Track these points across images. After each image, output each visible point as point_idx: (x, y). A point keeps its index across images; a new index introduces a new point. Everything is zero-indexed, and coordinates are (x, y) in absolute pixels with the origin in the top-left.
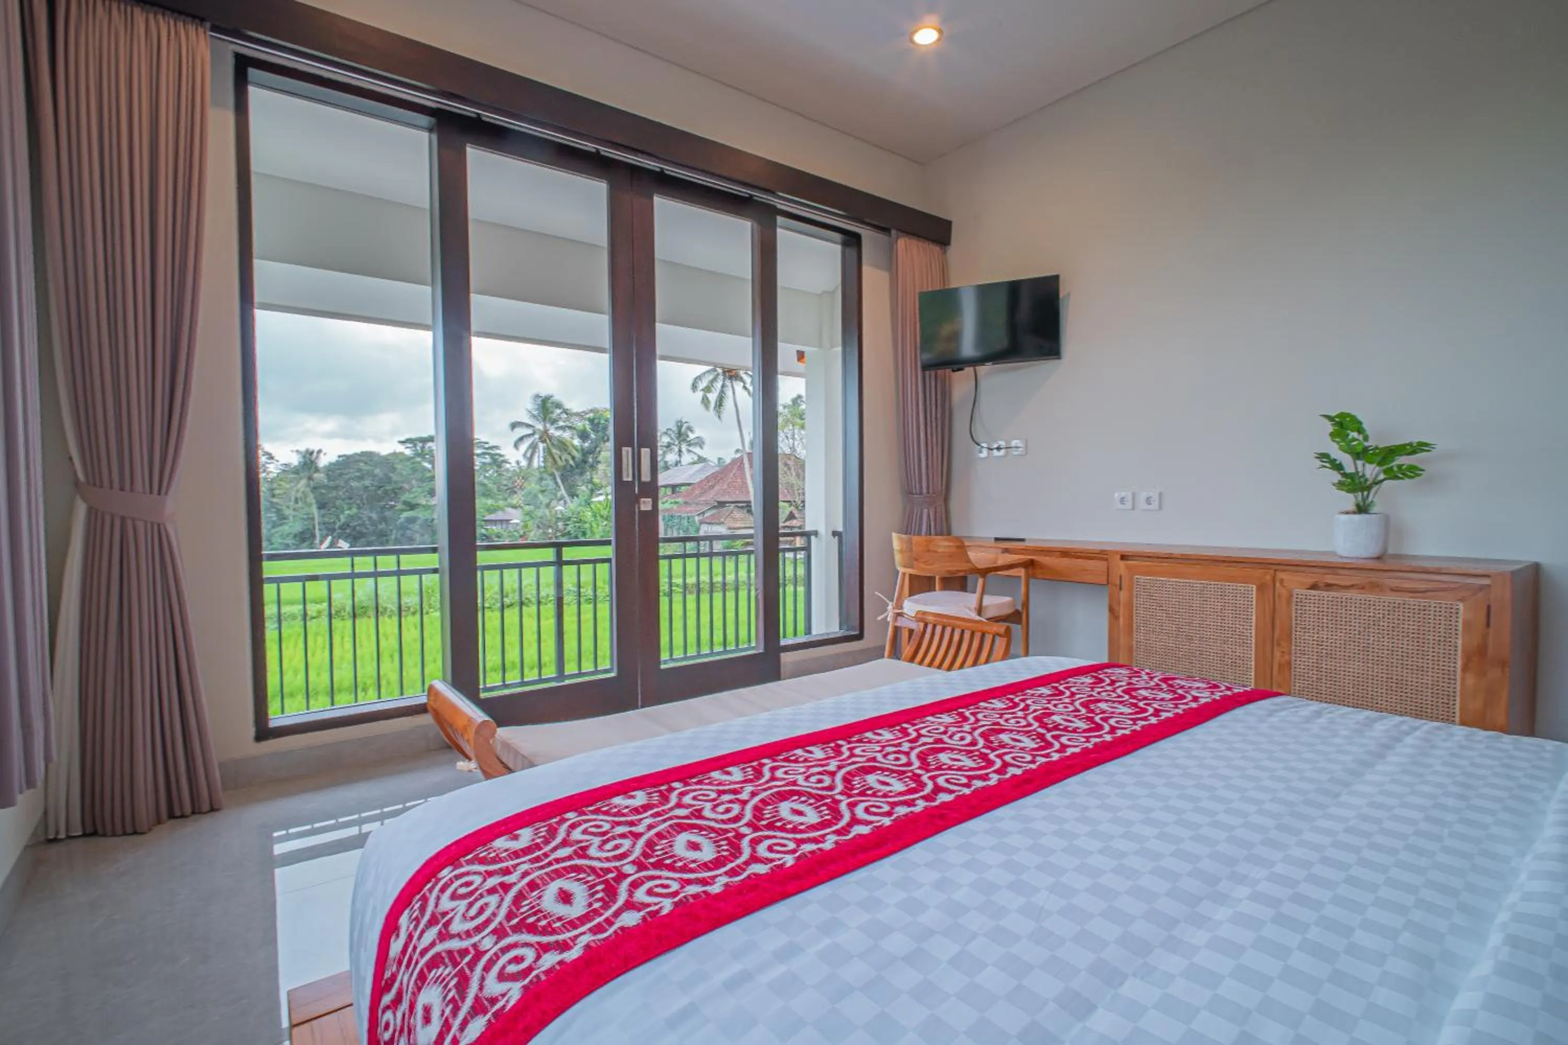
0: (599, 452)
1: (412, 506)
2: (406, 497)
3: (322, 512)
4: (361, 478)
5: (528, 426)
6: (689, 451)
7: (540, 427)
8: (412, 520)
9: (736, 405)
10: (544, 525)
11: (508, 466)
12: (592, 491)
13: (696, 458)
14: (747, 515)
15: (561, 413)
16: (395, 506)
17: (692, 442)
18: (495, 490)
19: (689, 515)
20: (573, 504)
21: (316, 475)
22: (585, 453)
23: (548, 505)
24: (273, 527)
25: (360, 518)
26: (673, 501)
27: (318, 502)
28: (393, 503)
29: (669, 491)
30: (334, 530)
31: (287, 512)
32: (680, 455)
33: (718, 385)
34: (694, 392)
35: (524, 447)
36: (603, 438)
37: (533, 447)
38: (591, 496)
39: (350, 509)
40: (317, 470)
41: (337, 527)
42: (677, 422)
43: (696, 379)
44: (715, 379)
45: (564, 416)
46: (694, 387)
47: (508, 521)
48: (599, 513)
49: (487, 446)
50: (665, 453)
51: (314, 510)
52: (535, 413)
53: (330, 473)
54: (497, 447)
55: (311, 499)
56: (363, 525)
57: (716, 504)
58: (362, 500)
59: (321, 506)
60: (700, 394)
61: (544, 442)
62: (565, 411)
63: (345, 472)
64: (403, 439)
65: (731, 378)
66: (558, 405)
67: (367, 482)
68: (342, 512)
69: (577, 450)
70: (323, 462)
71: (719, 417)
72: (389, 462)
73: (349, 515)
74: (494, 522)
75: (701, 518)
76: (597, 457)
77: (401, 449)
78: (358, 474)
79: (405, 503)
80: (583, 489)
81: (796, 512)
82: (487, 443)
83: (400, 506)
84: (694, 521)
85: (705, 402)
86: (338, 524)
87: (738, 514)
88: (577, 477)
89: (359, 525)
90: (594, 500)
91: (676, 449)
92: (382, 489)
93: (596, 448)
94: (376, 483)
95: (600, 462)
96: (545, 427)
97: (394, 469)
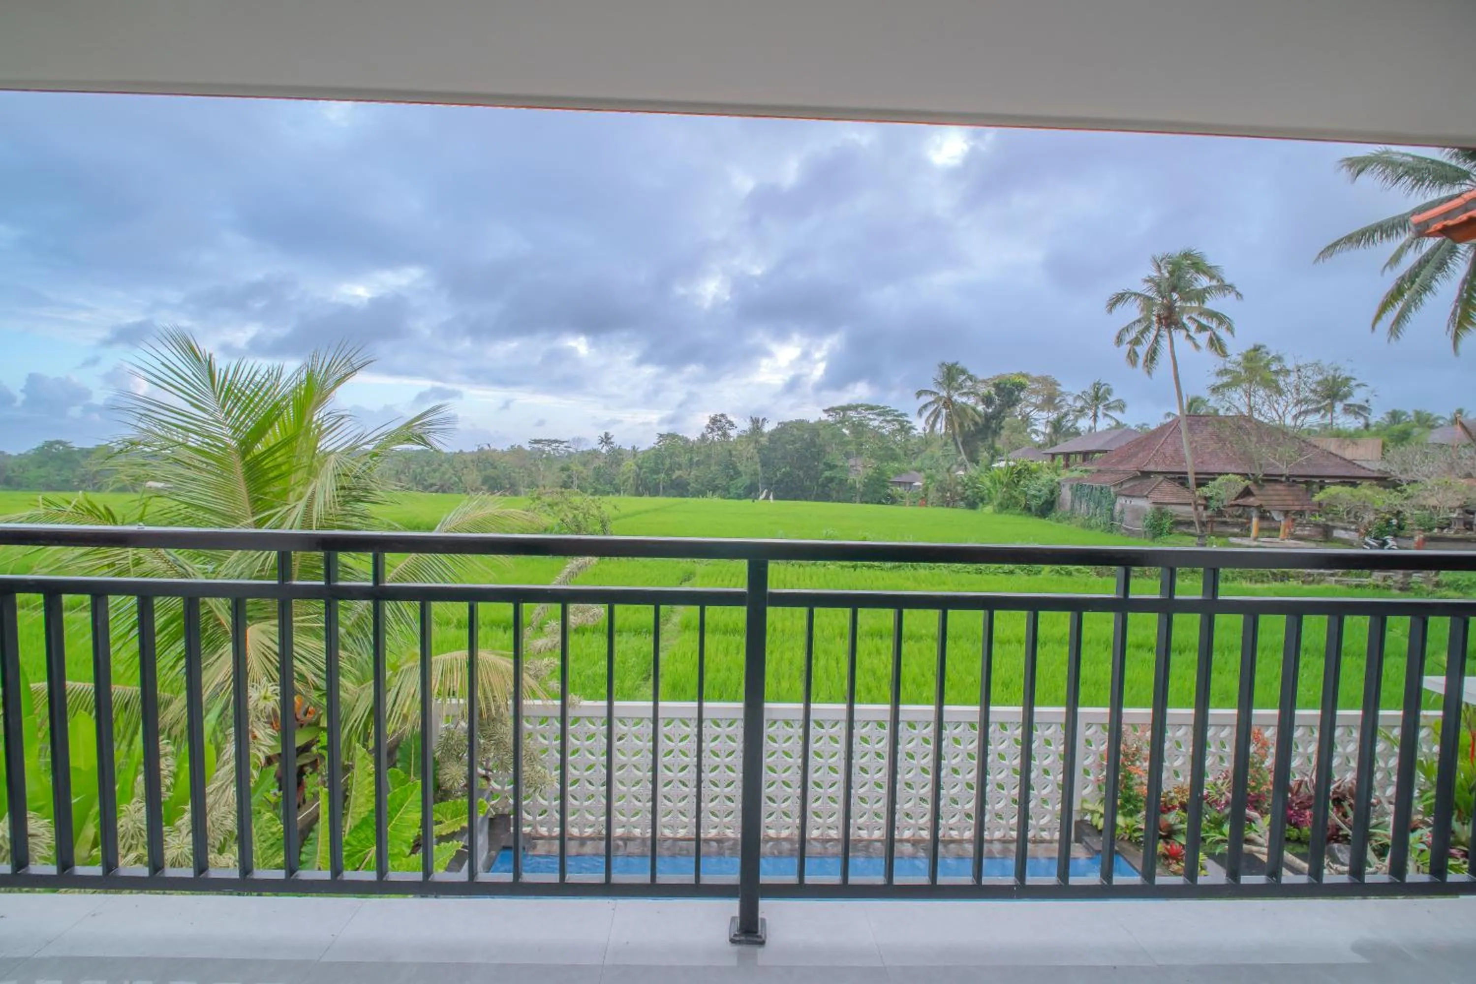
0: (1004, 417)
2: (827, 458)
3: (764, 469)
4: (794, 442)
5: (932, 393)
6: (1106, 415)
7: (944, 394)
8: (831, 480)
9: (1174, 358)
10: (944, 488)
11: (915, 432)
12: (993, 457)
13: (1113, 423)
14: (1180, 488)
15: (965, 379)
16: (818, 466)
17: (1112, 405)
18: (902, 453)
19: (1104, 485)
20: (973, 471)
21: (761, 440)
22: (988, 418)
23: (948, 470)
24: (731, 480)
25: (792, 476)
26: (1084, 468)
27: (761, 461)
28: (816, 464)
29: (1079, 458)
30: (772, 484)
31: (740, 469)
32: (1095, 421)
33: (1151, 335)
34: (1119, 346)
35: (926, 414)
36: (1008, 402)
37: (936, 414)
38: (992, 462)
39: (785, 467)
40: (762, 435)
42: (1095, 385)
43: (1123, 329)
44: (1147, 328)
45: (969, 383)
46: (1119, 340)
47: (911, 483)
48: (999, 480)
49: (896, 413)
50: (1076, 419)
51: (759, 468)
52: (940, 380)
53: (772, 437)
54: (905, 415)
55: (757, 459)
57: (1139, 474)
58: (793, 460)
59: (764, 464)
60: (1125, 348)
61: (946, 408)
62: (970, 378)
63: (783, 437)
64: (826, 408)
65: (1168, 326)
66: (963, 372)
67: (797, 445)
69: (980, 416)
70: (767, 428)
71: (1148, 372)
72: (815, 429)
73: (784, 472)
74: (900, 484)
75: (1118, 489)
76: (1000, 423)
77: (824, 417)
78: (792, 438)
79: (826, 464)
80: (984, 455)
81: (1253, 488)
82: (897, 411)
83: (821, 466)
84: (1109, 492)
85: (1132, 357)
86: (775, 479)
87: (1167, 487)
88: (979, 443)
90: (995, 465)
91: (1091, 414)
92: (809, 451)
93: (999, 413)
94: (804, 446)
95: (1003, 428)
96: (948, 393)
97: (819, 435)
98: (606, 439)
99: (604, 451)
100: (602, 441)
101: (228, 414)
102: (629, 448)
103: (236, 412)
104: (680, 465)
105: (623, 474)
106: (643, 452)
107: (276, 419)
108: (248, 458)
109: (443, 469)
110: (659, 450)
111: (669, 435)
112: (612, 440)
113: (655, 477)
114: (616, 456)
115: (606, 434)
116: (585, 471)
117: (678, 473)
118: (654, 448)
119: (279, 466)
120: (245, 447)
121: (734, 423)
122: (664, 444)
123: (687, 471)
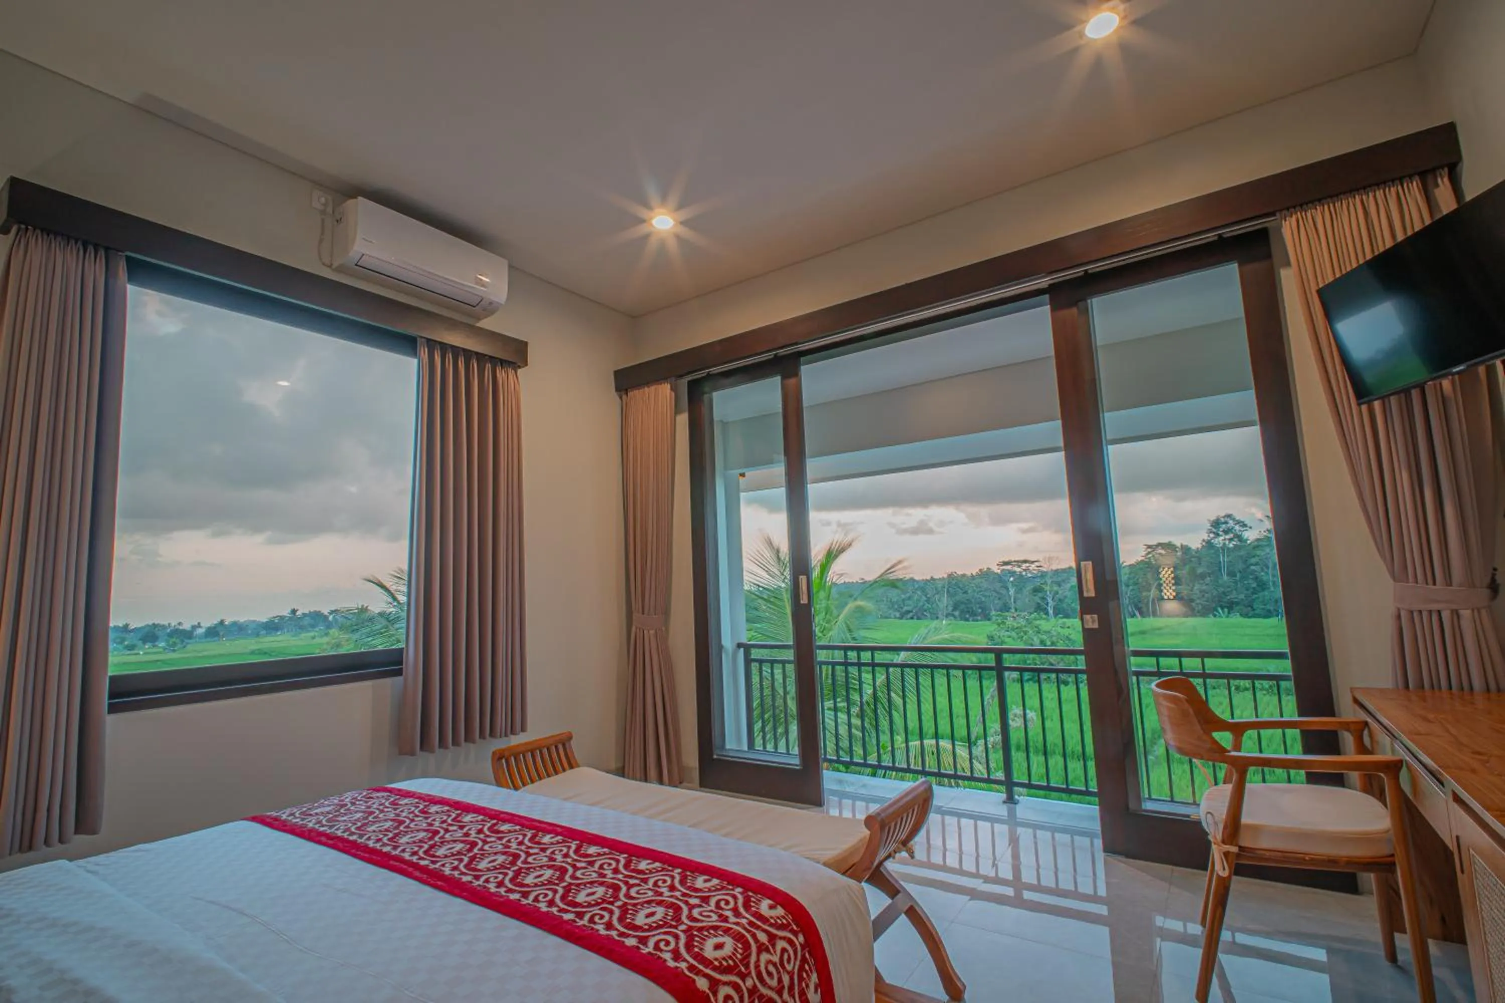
116: (1061, 592)
118: (1141, 562)
121: (1246, 523)
122: (1153, 556)
123: (1189, 585)
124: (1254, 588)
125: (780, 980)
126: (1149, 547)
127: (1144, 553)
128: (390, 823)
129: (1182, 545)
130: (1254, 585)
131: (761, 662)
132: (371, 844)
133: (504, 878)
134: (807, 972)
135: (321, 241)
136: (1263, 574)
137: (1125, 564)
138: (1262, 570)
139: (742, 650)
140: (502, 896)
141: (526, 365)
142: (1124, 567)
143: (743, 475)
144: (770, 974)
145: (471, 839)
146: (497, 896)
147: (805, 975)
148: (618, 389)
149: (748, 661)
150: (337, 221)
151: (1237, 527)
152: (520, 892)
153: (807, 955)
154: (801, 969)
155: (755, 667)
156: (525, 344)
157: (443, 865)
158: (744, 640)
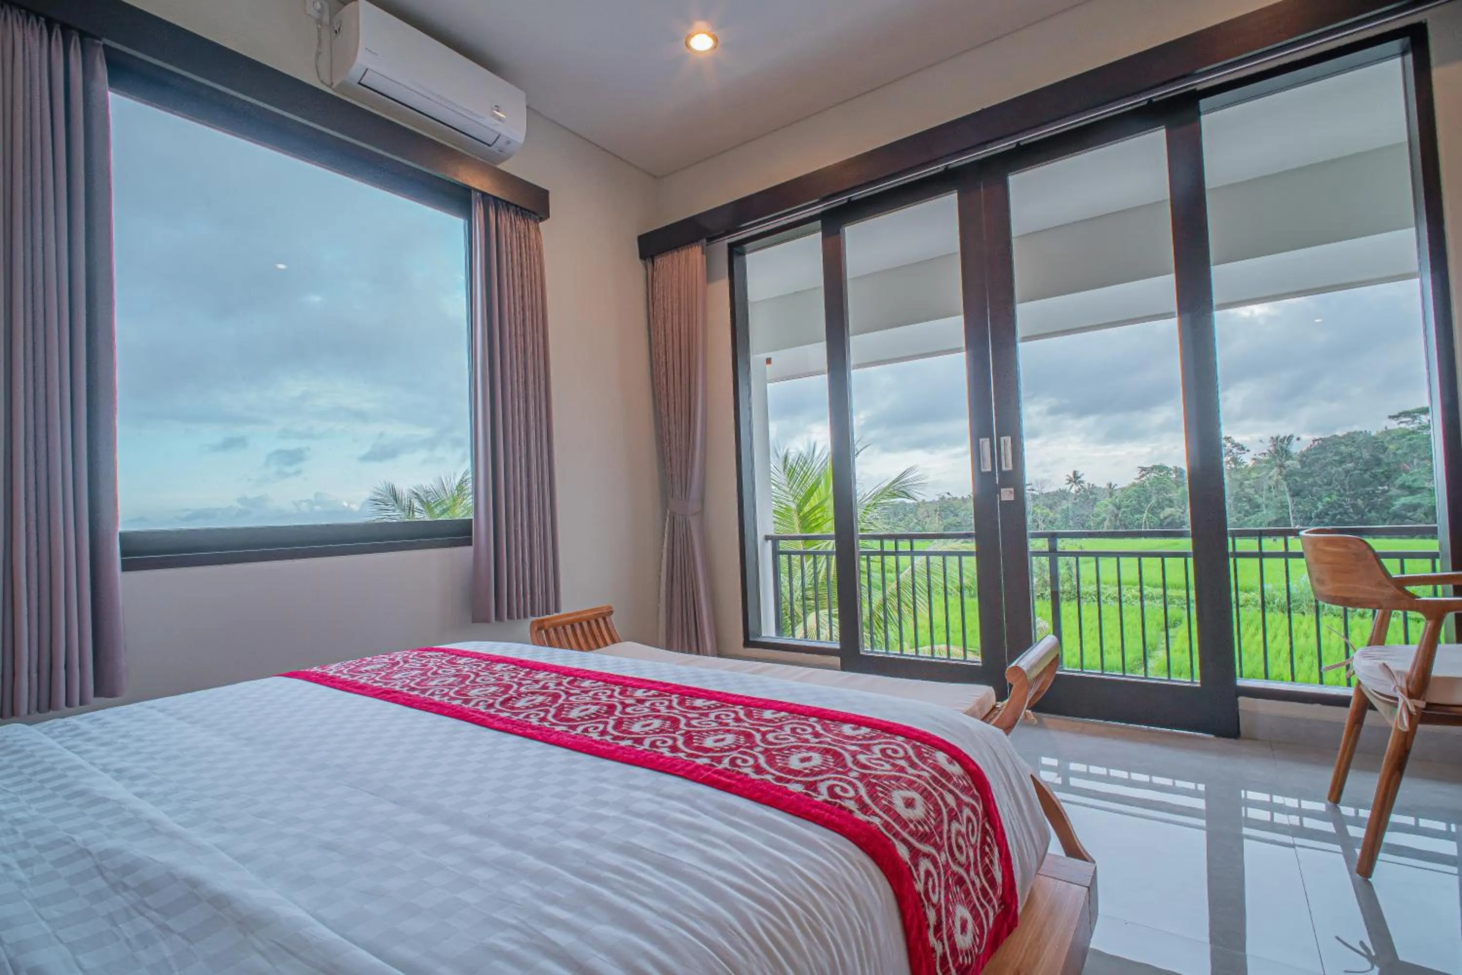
1: (1412, 491)
2: (1403, 478)
3: (1296, 499)
4: (1341, 462)
16: (1387, 491)
21: (1288, 463)
24: (1245, 516)
25: (1341, 506)
27: (1291, 489)
28: (1386, 488)
30: (1311, 518)
31: (1260, 501)
39: (1331, 496)
40: (1291, 456)
41: (1313, 515)
51: (1289, 499)
53: (1304, 458)
55: (1284, 487)
56: (1346, 513)
58: (1342, 485)
59: (1295, 494)
63: (1321, 457)
64: (1395, 413)
67: (1350, 465)
68: (1320, 499)
70: (1296, 448)
72: (1377, 444)
73: (1328, 503)
77: (1393, 425)
78: (1337, 458)
79: (1402, 487)
83: (1394, 491)
89: (1340, 513)
92: (1369, 473)
94: (1360, 466)
97: (1385, 449)
98: (1075, 478)
99: (1073, 491)
100: (1070, 481)
101: (791, 488)
102: (1104, 486)
103: (795, 487)
104: (1171, 501)
105: (1098, 515)
106: (1122, 490)
107: (815, 490)
108: (801, 514)
109: (907, 519)
110: (1142, 485)
111: (1154, 468)
112: (1082, 479)
113: (1137, 516)
114: (1089, 495)
115: (1075, 473)
116: (1051, 514)
117: (1168, 511)
118: (1134, 485)
119: (817, 519)
120: (799, 509)
121: (1244, 446)
122: (1148, 479)
123: (1180, 508)
124: (1247, 511)
125: (968, 857)
126: (1143, 469)
127: (1138, 476)
128: (452, 679)
129: (1176, 467)
130: (1247, 508)
131: (789, 554)
132: (436, 698)
133: (605, 727)
134: (989, 846)
135: (318, 54)
136: (1256, 496)
137: (1116, 488)
138: (1256, 492)
139: (770, 542)
140: (609, 744)
141: (548, 216)
142: (1116, 490)
143: (769, 361)
144: (960, 848)
145: (550, 691)
146: (603, 744)
147: (987, 849)
148: (643, 256)
149: (776, 553)
150: (336, 32)
151: (1235, 450)
152: (631, 739)
153: (987, 826)
154: (984, 842)
155: (783, 558)
156: (546, 193)
157: (528, 716)
158: (771, 533)
